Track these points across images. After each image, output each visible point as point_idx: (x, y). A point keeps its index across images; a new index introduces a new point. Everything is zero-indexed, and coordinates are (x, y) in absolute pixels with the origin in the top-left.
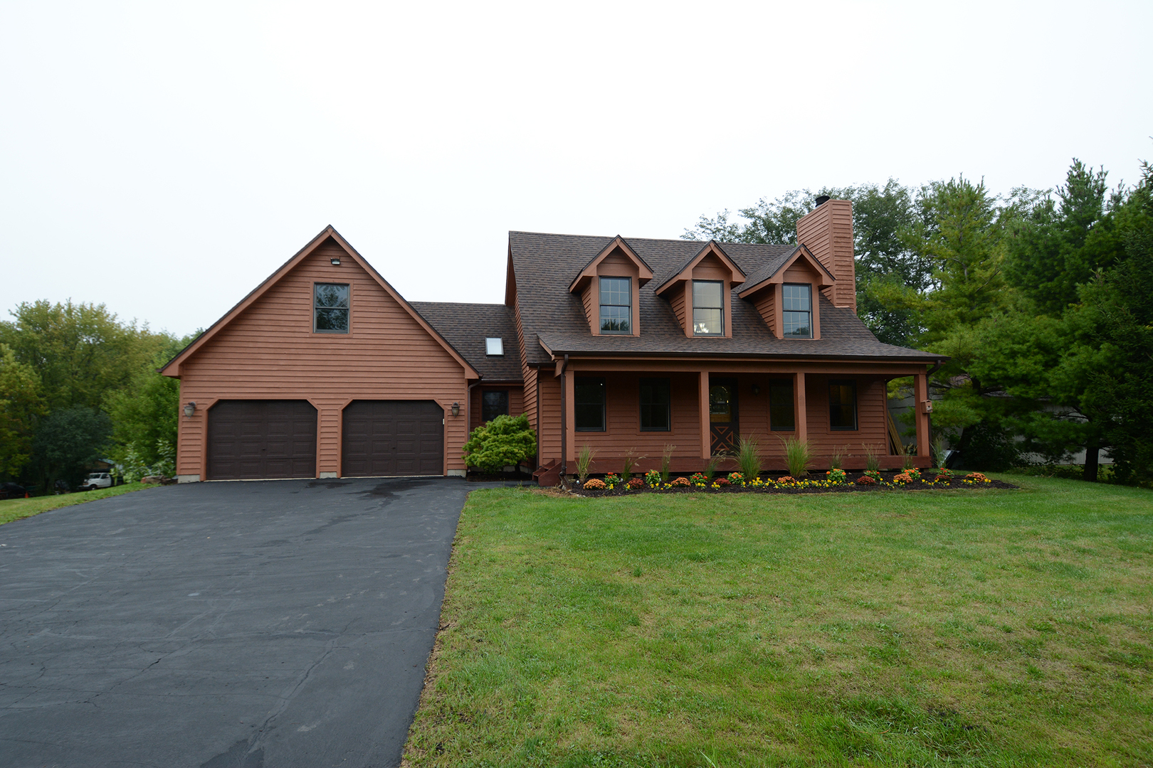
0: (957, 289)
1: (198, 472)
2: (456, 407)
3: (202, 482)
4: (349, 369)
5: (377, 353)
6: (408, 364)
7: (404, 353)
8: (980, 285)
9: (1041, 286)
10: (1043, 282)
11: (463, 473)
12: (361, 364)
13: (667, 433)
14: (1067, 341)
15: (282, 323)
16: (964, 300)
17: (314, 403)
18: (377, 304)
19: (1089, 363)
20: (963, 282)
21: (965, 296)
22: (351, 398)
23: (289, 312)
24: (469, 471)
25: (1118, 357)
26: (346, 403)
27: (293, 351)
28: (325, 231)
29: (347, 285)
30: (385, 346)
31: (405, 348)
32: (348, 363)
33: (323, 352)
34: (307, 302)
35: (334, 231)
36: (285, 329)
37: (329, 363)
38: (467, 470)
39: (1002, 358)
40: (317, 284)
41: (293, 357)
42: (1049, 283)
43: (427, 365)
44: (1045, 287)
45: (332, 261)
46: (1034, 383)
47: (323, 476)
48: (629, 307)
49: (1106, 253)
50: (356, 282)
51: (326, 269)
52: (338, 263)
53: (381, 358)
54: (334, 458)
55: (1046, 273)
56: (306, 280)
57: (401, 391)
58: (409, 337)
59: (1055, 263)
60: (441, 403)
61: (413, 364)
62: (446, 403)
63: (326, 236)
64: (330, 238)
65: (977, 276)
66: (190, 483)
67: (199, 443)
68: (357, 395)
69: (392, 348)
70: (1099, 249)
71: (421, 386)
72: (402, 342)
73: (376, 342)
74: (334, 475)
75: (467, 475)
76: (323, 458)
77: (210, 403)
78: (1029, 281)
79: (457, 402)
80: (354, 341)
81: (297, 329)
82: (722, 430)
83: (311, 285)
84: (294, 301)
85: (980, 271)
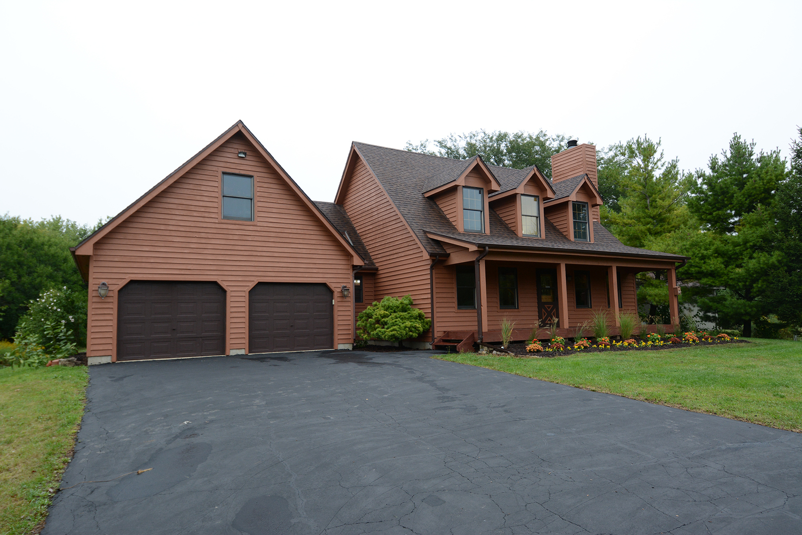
0: (644, 212)
1: (109, 353)
2: (345, 289)
3: (113, 363)
4: (255, 253)
5: (278, 240)
6: (304, 251)
7: (301, 241)
8: (661, 210)
9: (714, 213)
10: (716, 211)
11: (350, 347)
12: (265, 249)
13: (516, 310)
14: (741, 250)
15: (193, 208)
16: (650, 220)
17: (224, 285)
18: (277, 196)
19: (766, 264)
20: (647, 208)
21: (651, 217)
22: (257, 280)
23: (198, 198)
24: (355, 345)
25: (785, 260)
26: (252, 285)
27: (203, 235)
28: (236, 125)
29: (251, 177)
30: (285, 234)
31: (302, 236)
32: (253, 249)
33: (231, 237)
34: (216, 190)
35: (244, 127)
36: (195, 214)
37: (237, 248)
38: (353, 344)
39: (697, 260)
40: (224, 173)
41: (203, 241)
42: (720, 212)
43: (320, 252)
44: (717, 215)
45: (240, 153)
46: (718, 276)
47: (233, 353)
48: (481, 211)
49: (758, 194)
50: (259, 174)
51: (232, 160)
52: (244, 156)
53: (283, 245)
54: (243, 336)
55: (717, 205)
56: (214, 168)
57: (299, 275)
58: (304, 227)
59: (726, 199)
60: (332, 286)
61: (308, 251)
62: (336, 287)
63: (236, 130)
64: (240, 132)
65: (659, 204)
66: (101, 365)
67: (110, 323)
68: (262, 278)
69: (291, 236)
70: (754, 192)
71: (315, 271)
72: (299, 231)
73: (278, 230)
74: (242, 352)
75: (353, 349)
76: (233, 336)
77: (122, 283)
78: (706, 210)
79: (345, 285)
80: (258, 229)
81: (206, 215)
82: (549, 307)
83: (220, 174)
84: (203, 188)
85: (661, 201)
